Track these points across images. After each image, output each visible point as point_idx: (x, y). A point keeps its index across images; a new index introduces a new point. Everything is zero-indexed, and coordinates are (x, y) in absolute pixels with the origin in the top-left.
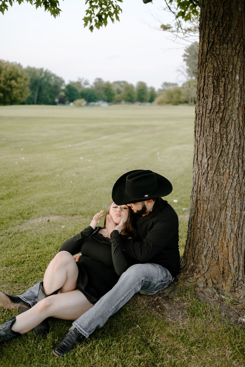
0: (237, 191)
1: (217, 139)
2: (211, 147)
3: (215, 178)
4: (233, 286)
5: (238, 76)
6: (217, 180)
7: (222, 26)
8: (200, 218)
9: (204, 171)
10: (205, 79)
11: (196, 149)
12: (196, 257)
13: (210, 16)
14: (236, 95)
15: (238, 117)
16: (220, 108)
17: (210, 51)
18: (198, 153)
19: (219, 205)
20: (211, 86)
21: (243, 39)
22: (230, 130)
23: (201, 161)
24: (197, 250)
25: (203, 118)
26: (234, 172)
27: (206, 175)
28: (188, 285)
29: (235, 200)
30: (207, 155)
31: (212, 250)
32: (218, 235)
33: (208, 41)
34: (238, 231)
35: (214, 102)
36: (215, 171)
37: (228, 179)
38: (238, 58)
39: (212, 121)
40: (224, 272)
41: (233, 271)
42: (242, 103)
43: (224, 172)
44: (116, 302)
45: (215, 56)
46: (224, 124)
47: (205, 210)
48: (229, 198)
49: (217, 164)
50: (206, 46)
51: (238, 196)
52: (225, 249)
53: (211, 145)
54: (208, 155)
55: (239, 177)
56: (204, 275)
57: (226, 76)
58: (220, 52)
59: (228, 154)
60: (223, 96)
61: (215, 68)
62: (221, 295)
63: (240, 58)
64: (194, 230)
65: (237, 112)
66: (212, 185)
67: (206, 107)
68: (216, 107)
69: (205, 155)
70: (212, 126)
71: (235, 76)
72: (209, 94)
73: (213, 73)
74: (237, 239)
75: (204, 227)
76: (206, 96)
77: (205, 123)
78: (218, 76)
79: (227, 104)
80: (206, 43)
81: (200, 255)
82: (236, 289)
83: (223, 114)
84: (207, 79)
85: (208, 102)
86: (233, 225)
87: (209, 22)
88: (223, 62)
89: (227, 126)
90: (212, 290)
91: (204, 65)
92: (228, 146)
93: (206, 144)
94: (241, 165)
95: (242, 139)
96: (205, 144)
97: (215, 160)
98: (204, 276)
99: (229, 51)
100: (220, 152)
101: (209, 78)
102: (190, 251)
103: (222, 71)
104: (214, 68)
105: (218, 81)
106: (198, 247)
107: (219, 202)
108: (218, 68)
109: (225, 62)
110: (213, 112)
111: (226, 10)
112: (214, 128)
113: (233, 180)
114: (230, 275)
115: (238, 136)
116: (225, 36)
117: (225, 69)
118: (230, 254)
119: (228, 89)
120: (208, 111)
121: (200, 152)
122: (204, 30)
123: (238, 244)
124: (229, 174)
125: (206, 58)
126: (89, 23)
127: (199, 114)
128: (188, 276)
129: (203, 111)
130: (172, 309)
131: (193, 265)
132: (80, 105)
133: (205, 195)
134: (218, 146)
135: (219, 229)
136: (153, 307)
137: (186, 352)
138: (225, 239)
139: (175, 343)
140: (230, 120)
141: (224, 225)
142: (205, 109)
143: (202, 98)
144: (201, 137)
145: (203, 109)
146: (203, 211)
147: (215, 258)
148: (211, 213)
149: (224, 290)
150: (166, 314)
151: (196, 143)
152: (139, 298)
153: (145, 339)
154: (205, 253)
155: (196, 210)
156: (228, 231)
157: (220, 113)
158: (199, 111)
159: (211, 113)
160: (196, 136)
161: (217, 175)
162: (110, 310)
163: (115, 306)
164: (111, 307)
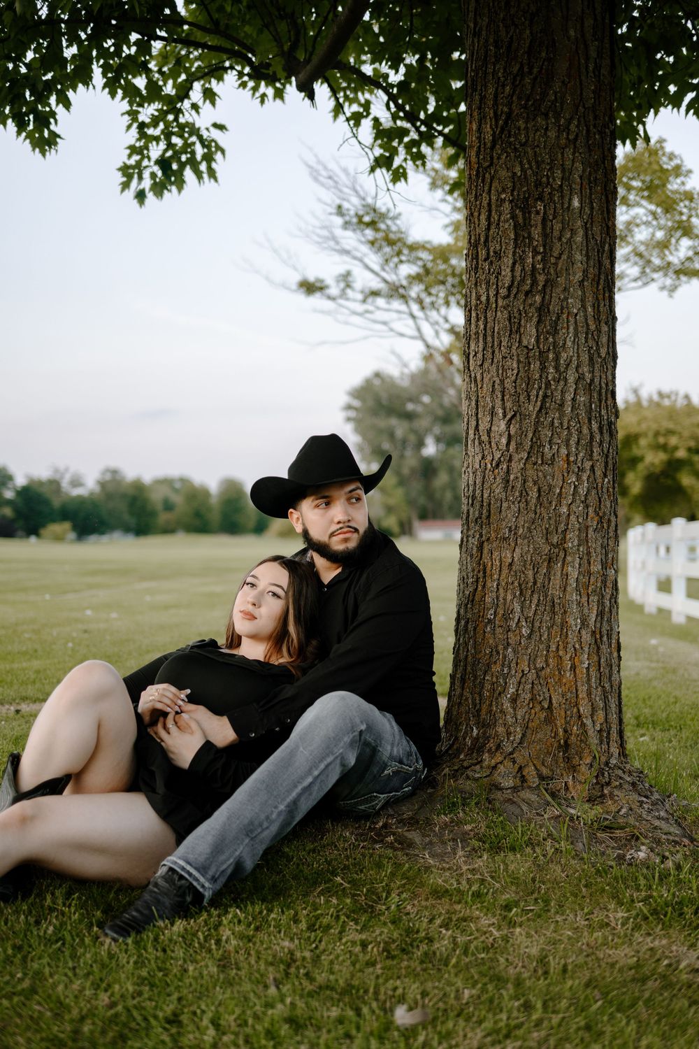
0: (591, 510)
1: (530, 363)
2: (515, 387)
3: (530, 472)
4: (597, 783)
5: (577, 200)
6: (535, 478)
7: (530, 73)
8: (492, 592)
9: (499, 456)
10: (490, 211)
11: (473, 403)
12: (484, 707)
13: (496, 53)
14: (574, 247)
15: (584, 306)
16: (534, 282)
17: (501, 137)
18: (477, 414)
19: (546, 549)
20: (508, 226)
21: (584, 107)
22: (565, 340)
23: (489, 432)
24: (488, 686)
25: (489, 315)
26: (581, 454)
27: (505, 467)
28: (468, 785)
29: (587, 536)
30: (505, 412)
31: (530, 681)
32: (546, 636)
33: (495, 113)
34: (598, 625)
35: (518, 268)
36: (529, 453)
37: (566, 475)
38: (574, 154)
39: (515, 318)
40: (569, 742)
41: (594, 740)
42: (591, 269)
43: (554, 455)
44: (289, 791)
45: (515, 148)
46: (548, 323)
47: (507, 564)
48: (570, 527)
49: (534, 434)
50: (488, 126)
51: (595, 523)
52: (568, 675)
53: (515, 383)
54: (508, 410)
55: (594, 470)
56: (511, 756)
57: (546, 198)
58: (527, 136)
59: (562, 405)
60: (542, 250)
61: (516, 179)
62: (564, 807)
63: (580, 153)
64: (475, 634)
65: (580, 293)
66: (524, 494)
67: (497, 281)
68: (523, 280)
69: (500, 411)
70: (515, 329)
71: (570, 200)
72: (504, 247)
73: (513, 191)
74: (598, 648)
75: (506, 617)
76: (495, 252)
77: (496, 325)
78: (526, 199)
79: (552, 271)
80: (488, 121)
81: (497, 699)
82: (606, 791)
83: (544, 297)
84: (496, 210)
85: (502, 267)
86: (586, 604)
87: (494, 68)
88: (537, 162)
89: (556, 328)
90: (538, 796)
91: (487, 175)
92: (562, 383)
93: (502, 382)
94: (598, 438)
95: (597, 366)
96: (498, 382)
97: (529, 424)
98: (514, 758)
99: (552, 134)
100: (540, 398)
101: (501, 206)
102: (467, 693)
103: (536, 186)
104: (513, 178)
105: (526, 210)
106: (490, 679)
107: (544, 538)
108: (525, 178)
109: (543, 161)
110: (516, 294)
111: (539, 35)
112: (520, 335)
113: (579, 478)
114: (587, 751)
115: (585, 358)
116: (538, 97)
117: (544, 179)
118: (583, 689)
119: (552, 233)
120: (503, 292)
121: (484, 407)
122: (481, 90)
123: (602, 660)
124: (568, 460)
125: (492, 158)
126: (135, 181)
127: (477, 305)
128: (465, 764)
129: (488, 294)
130: (431, 843)
131: (478, 734)
132: (59, 538)
133: (504, 523)
134: (534, 384)
135: (548, 618)
136: (376, 842)
137: (494, 924)
138: (565, 648)
139: (458, 907)
140: (562, 313)
141: (560, 604)
142: (494, 287)
143: (485, 260)
144: (486, 365)
145: (488, 290)
146: (500, 571)
147: (540, 703)
148: (524, 573)
149: (572, 797)
150: (417, 852)
151: (473, 386)
152: (329, 825)
153: (366, 904)
154: (511, 691)
155: (479, 572)
156: (573, 623)
157: (535, 296)
158: (478, 298)
159: (512, 296)
160: (471, 369)
161: (534, 464)
162: (274, 816)
163: (286, 803)
164: (276, 807)
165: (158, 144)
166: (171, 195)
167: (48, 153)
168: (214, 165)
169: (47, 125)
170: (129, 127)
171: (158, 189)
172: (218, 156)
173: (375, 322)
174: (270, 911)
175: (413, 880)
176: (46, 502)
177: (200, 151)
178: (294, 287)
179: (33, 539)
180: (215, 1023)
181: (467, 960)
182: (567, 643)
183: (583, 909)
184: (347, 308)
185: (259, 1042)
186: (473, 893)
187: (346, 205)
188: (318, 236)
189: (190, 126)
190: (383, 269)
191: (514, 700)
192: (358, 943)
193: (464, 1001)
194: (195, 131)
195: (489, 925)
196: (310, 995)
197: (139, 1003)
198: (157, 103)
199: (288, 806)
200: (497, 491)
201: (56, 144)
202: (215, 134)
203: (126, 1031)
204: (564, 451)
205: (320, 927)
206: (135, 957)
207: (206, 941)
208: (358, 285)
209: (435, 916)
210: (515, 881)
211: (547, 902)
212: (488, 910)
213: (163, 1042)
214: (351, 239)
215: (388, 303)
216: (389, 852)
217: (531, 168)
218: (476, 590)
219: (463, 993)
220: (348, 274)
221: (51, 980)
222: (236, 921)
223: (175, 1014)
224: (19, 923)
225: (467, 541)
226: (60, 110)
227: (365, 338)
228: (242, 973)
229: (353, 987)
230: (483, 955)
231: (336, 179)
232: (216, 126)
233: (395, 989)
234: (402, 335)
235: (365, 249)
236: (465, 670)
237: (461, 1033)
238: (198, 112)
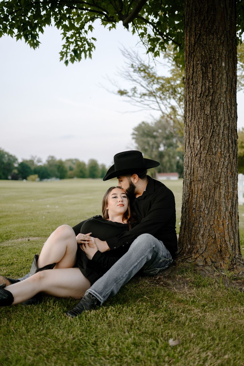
0: (229, 170)
1: (208, 120)
2: (203, 128)
3: (208, 158)
4: (231, 264)
5: (224, 63)
6: (210, 159)
7: (208, 19)
8: (195, 199)
9: (197, 152)
10: (193, 68)
11: (188, 134)
12: (192, 238)
13: (195, 12)
14: (223, 80)
15: (226, 100)
16: (209, 92)
17: (197, 42)
18: (189, 138)
19: (214, 184)
20: (200, 72)
21: (226, 31)
22: (220, 112)
23: (194, 143)
24: (193, 231)
25: (193, 103)
26: (226, 151)
27: (199, 156)
28: (187, 265)
29: (227, 179)
30: (199, 137)
31: (208, 229)
32: (213, 214)
33: (195, 33)
34: (231, 210)
35: (203, 87)
36: (207, 151)
37: (220, 158)
38: (223, 47)
39: (202, 104)
40: (222, 250)
41: (230, 249)
42: (229, 87)
43: (216, 151)
45: (202, 46)
46: (214, 106)
47: (200, 189)
48: (222, 176)
49: (209, 144)
50: (193, 38)
51: (230, 175)
52: (221, 227)
53: (203, 127)
54: (200, 136)
55: (230, 157)
56: (202, 255)
57: (213, 63)
58: (206, 42)
59: (219, 134)
60: (212, 81)
61: (203, 57)
62: (220, 272)
63: (225, 47)
64: (189, 213)
65: (225, 96)
66: (206, 165)
67: (196, 92)
68: (205, 91)
69: (197, 137)
70: (203, 108)
71: (221, 63)
72: (198, 80)
73: (201, 60)
74: (232, 218)
75: (200, 207)
76: (195, 82)
77: (196, 107)
78: (206, 63)
79: (215, 88)
80: (193, 36)
81: (197, 235)
82: (234, 267)
83: (212, 97)
84: (196, 67)
85: (198, 87)
86: (227, 203)
87: (195, 18)
88: (210, 50)
89: (217, 108)
90: (211, 268)
91: (192, 55)
92: (219, 127)
93: (198, 126)
94: (231, 146)
95: (231, 121)
96: (196, 126)
97: (207, 141)
98: (203, 255)
99: (215, 41)
100: (211, 132)
101: (198, 65)
102: (186, 233)
103: (210, 59)
105: (206, 67)
106: (194, 228)
107: (213, 180)
108: (206, 56)
109: (212, 50)
110: (203, 96)
111: (210, 6)
112: (204, 110)
113: (225, 159)
114: (228, 253)
115: (227, 118)
116: (210, 28)
117: (212, 56)
118: (226, 232)
119: (215, 75)
120: (198, 95)
121: (192, 135)
122: (190, 25)
123: (233, 222)
124: (221, 153)
125: (194, 49)
126: (65, 57)
127: (189, 100)
128: (186, 257)
129: (193, 96)
130: (175, 284)
131: (190, 247)
132: (34, 180)
133: (199, 175)
134: (209, 127)
135: (214, 208)
136: (156, 284)
137: (199, 312)
138: (220, 218)
139: (187, 306)
140: (219, 103)
141: (218, 203)
142: (195, 94)
143: (192, 85)
144: (192, 121)
145: (193, 95)
146: (198, 191)
147: (212, 236)
148: (206, 192)
149: (223, 269)
150: (171, 287)
151: (188, 128)
152: (140, 278)
153: (155, 305)
154: (202, 232)
155: (190, 192)
156: (223, 209)
157: (209, 97)
158: (189, 98)
159: (201, 97)
160: (187, 122)
161: (210, 155)
162: (124, 276)
163: (128, 272)
164: (125, 273)
165: (73, 44)
167: (36, 48)
168: (91, 52)
169: (36, 38)
170: (63, 38)
171: (73, 60)
172: (93, 49)
173: (145, 104)
174: (123, 307)
175: (171, 297)
176: (29, 168)
177: (87, 47)
178: (116, 93)
179: (25, 181)
180: (109, 344)
181: (191, 324)
182: (221, 216)
183: (229, 307)
184: (135, 100)
185: (124, 351)
186: (191, 301)
187: (134, 64)
188: (125, 75)
189: (84, 38)
190: (147, 86)
191: (203, 236)
192: (154, 318)
193: (192, 337)
194: (85, 40)
195: (198, 312)
196: (140, 335)
197: (83, 337)
198: (73, 30)
199: (129, 273)
200: (197, 164)
201: (39, 45)
202: (93, 41)
203: (79, 347)
204: (219, 150)
205: (141, 312)
206: (80, 323)
207: (103, 317)
208: (139, 92)
209: (179, 309)
210: (205, 297)
211: (217, 304)
212: (197, 307)
213: (92, 351)
214: (136, 76)
215: (149, 98)
216: (162, 287)
217: (208, 52)
218: (189, 198)
219: (191, 334)
220: (135, 88)
221: (52, 330)
222: (112, 310)
223: (95, 342)
224: (39, 311)
225: (186, 181)
226: (40, 33)
227: (141, 110)
228: (116, 328)
229: (154, 333)
230: (196, 322)
231: (131, 55)
232: (93, 38)
233: (168, 333)
234: (154, 109)
235: (141, 79)
236: (185, 225)
237: (192, 348)
238: (87, 33)
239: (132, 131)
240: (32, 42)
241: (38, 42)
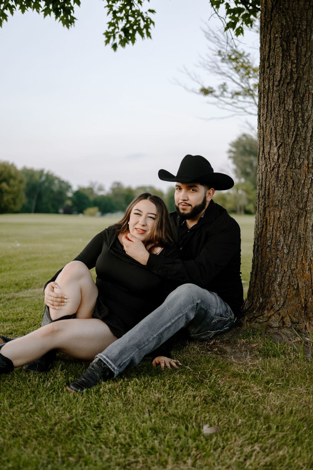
1: (289, 119)
2: (282, 131)
3: (289, 173)
6: (291, 175)
8: (270, 232)
9: (273, 165)
10: (270, 43)
11: (262, 139)
12: (266, 288)
14: (312, 60)
16: (292, 78)
17: (276, 6)
18: (264, 144)
19: (296, 210)
20: (279, 50)
22: (307, 107)
23: (269, 153)
24: (267, 278)
25: (269, 95)
27: (276, 170)
28: (257, 326)
31: (288, 275)
32: (296, 253)
35: (284, 71)
36: (288, 163)
37: (307, 174)
38: (312, 13)
39: (282, 96)
40: (307, 305)
43: (301, 164)
44: (159, 328)
45: (283, 11)
46: (298, 98)
47: (277, 218)
48: (309, 200)
49: (291, 154)
50: (270, 1)
52: (307, 273)
53: (282, 128)
54: (278, 142)
56: (278, 312)
57: (298, 36)
58: (289, 5)
59: (305, 139)
60: (296, 62)
61: (283, 27)
62: (304, 337)
64: (262, 252)
66: (286, 183)
67: (273, 78)
68: (286, 77)
69: (274, 143)
70: (282, 102)
71: (311, 36)
72: (277, 61)
73: (281, 33)
75: (277, 244)
76: (273, 64)
77: (273, 100)
78: (288, 37)
79: (301, 72)
81: (272, 284)
83: (296, 86)
84: (273, 43)
85: (276, 71)
88: (294, 17)
89: (303, 101)
90: (291, 331)
91: (269, 26)
92: (305, 128)
93: (275, 128)
96: (273, 128)
97: (289, 148)
98: (279, 313)
100: (294, 135)
101: (276, 40)
102: (258, 282)
103: (293, 30)
104: (282, 26)
105: (288, 42)
106: (268, 274)
107: (296, 205)
108: (288, 26)
109: (297, 17)
110: (283, 84)
112: (285, 105)
117: (297, 26)
119: (301, 53)
120: (276, 83)
121: (267, 141)
124: (308, 166)
125: (271, 16)
126: (112, 39)
127: (264, 91)
128: (256, 315)
129: (269, 85)
130: (235, 352)
131: (262, 301)
132: (93, 215)
133: (276, 198)
134: (291, 128)
135: (297, 245)
136: (209, 351)
137: (260, 390)
138: (306, 259)
139: (243, 382)
140: (306, 93)
141: (303, 238)
142: (272, 81)
143: (268, 68)
144: (268, 120)
145: (269, 83)
146: (274, 221)
147: (293, 286)
148: (285, 222)
149: (309, 333)
150: (228, 356)
151: (262, 130)
152: (188, 343)
153: (199, 379)
154: (278, 280)
155: (264, 222)
156: (310, 247)
157: (292, 85)
158: (264, 87)
159: (281, 85)
160: (261, 122)
161: (291, 168)
162: (151, 339)
163: (157, 334)
164: (152, 335)
165: (122, 21)
166: (129, 45)
167: (70, 27)
168: (149, 30)
169: (70, 13)
170: (109, 13)
171: (123, 43)
172: (151, 26)
173: (238, 108)
174: (152, 380)
175: (223, 369)
176: (87, 198)
177: (142, 24)
178: (198, 91)
179: (81, 215)
180: (117, 429)
181: (244, 406)
182: (307, 257)
183: (305, 385)
184: (224, 101)
186: (252, 375)
187: (223, 51)
188: (210, 66)
189: (138, 11)
190: (242, 82)
191: (280, 285)
192: (192, 396)
193: (238, 425)
194: (140, 14)
195: (258, 391)
196: (164, 418)
197: (83, 418)
198: (121, 1)
200: (273, 182)
201: (74, 22)
202: (150, 15)
203: (75, 430)
204: (306, 162)
205: (175, 388)
207: (120, 392)
208: (229, 90)
209: (232, 385)
210: (274, 370)
211: (288, 381)
212: (259, 384)
213: (91, 436)
214: (226, 67)
215: (244, 98)
216: (214, 356)
217: (291, 20)
218: (262, 231)
219: (239, 421)
220: (225, 84)
221: (45, 407)
222: (135, 384)
223: (99, 424)
225: (259, 207)
226: (75, 6)
227: (233, 116)
228: (134, 407)
229: (185, 416)
230: (252, 404)
231: (218, 37)
232: (150, 11)
233: (205, 417)
234: (251, 114)
235: (233, 72)
236: (257, 270)
237: (234, 439)
238: (141, 4)
239: (228, 147)
240: (65, 19)
241: (73, 18)
